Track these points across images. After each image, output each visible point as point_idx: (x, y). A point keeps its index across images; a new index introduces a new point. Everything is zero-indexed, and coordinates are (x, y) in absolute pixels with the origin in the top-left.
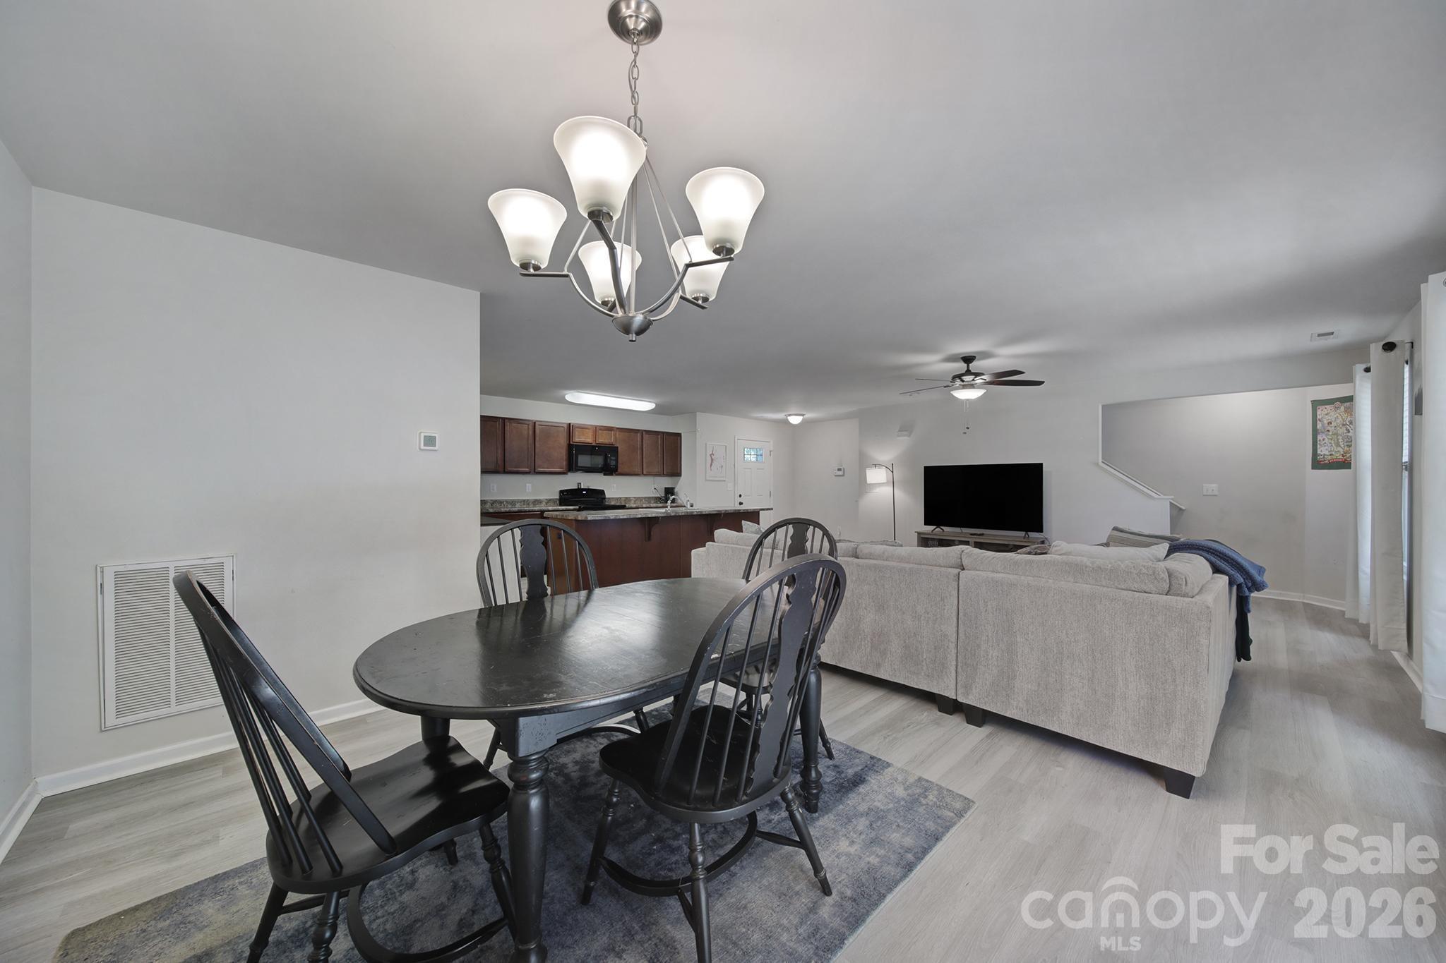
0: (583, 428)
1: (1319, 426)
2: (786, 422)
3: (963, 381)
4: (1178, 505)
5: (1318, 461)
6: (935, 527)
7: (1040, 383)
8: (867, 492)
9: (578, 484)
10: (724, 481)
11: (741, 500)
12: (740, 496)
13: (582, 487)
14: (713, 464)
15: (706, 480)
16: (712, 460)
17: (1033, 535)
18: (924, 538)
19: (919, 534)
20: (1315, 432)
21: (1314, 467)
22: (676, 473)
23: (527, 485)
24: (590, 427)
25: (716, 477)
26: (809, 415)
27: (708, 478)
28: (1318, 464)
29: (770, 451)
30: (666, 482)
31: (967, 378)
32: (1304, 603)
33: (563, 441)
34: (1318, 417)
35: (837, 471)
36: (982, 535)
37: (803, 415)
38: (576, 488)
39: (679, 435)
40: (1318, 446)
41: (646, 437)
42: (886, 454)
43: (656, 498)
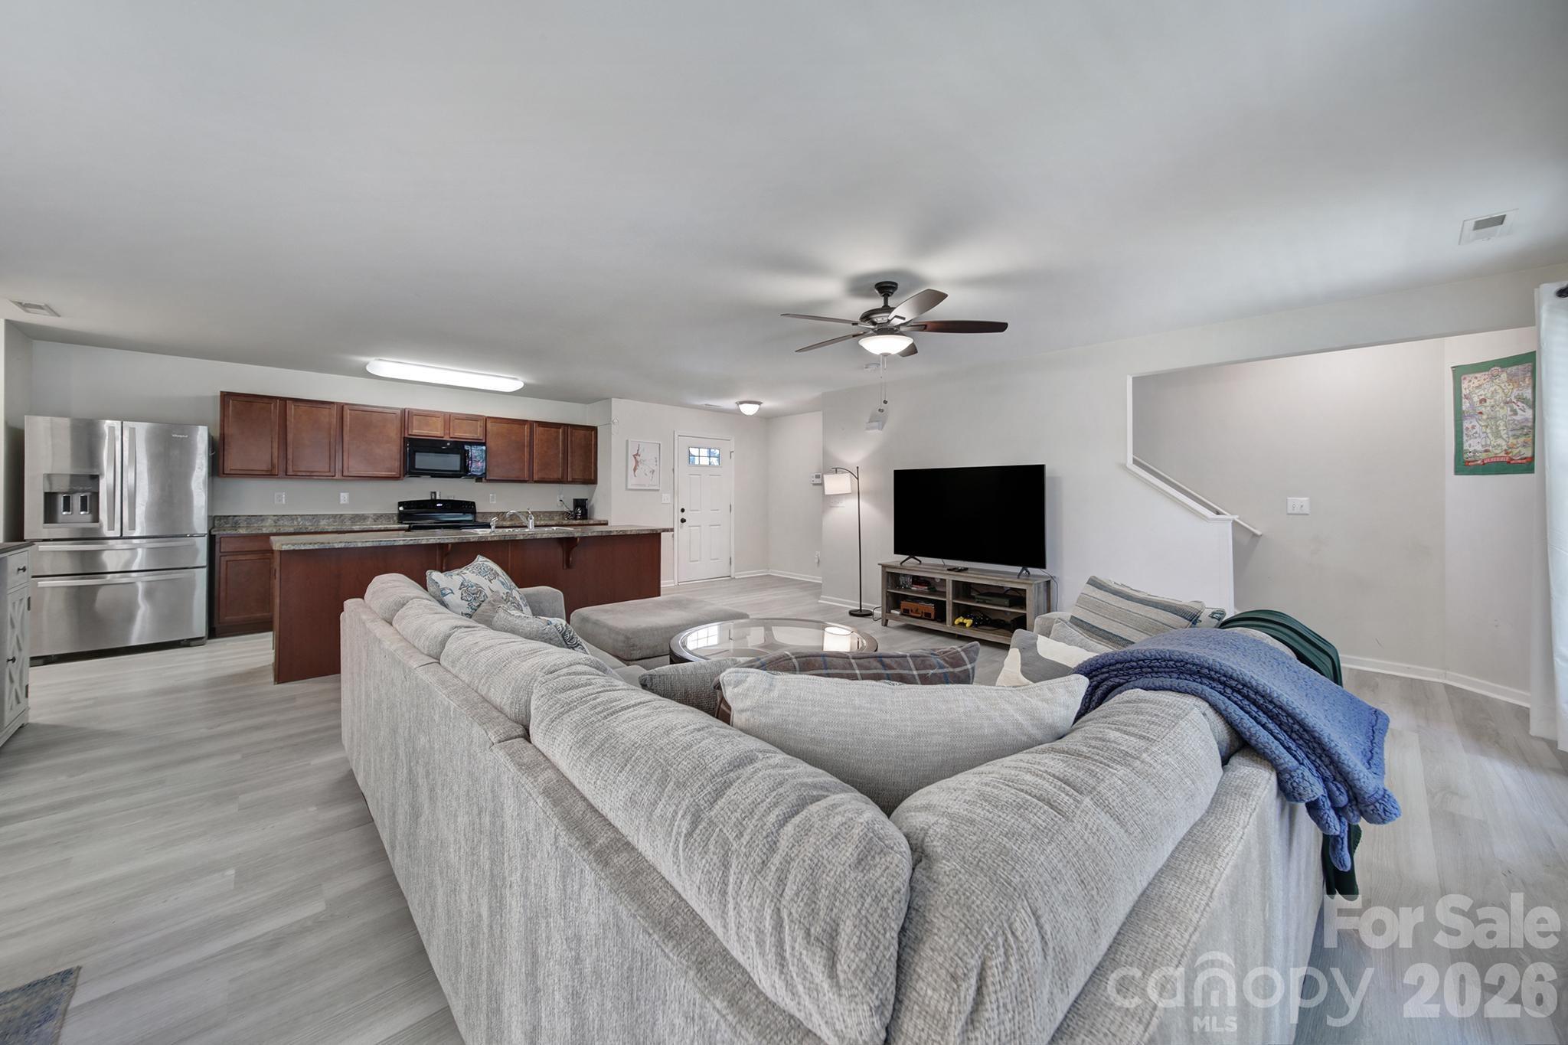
0: (426, 415)
1: (1466, 405)
2: (738, 412)
3: (874, 323)
4: (1252, 529)
5: (1465, 462)
6: (907, 556)
7: (1000, 327)
8: (831, 507)
9: (432, 493)
10: (658, 490)
11: (683, 516)
12: (683, 510)
13: (438, 498)
14: (639, 468)
15: (627, 489)
16: (637, 462)
17: (1033, 571)
18: (892, 573)
19: (884, 566)
20: (1459, 417)
21: (1457, 472)
22: (591, 479)
23: (342, 494)
24: (439, 415)
25: (645, 485)
26: (768, 404)
27: (629, 487)
28: (1465, 466)
29: (731, 453)
30: (578, 492)
31: (879, 318)
32: (1447, 687)
33: (393, 433)
34: (1464, 392)
35: (814, 479)
36: (966, 569)
37: (759, 403)
38: (429, 498)
39: (594, 429)
40: (1465, 438)
41: (538, 430)
42: (854, 455)
43: (563, 513)
